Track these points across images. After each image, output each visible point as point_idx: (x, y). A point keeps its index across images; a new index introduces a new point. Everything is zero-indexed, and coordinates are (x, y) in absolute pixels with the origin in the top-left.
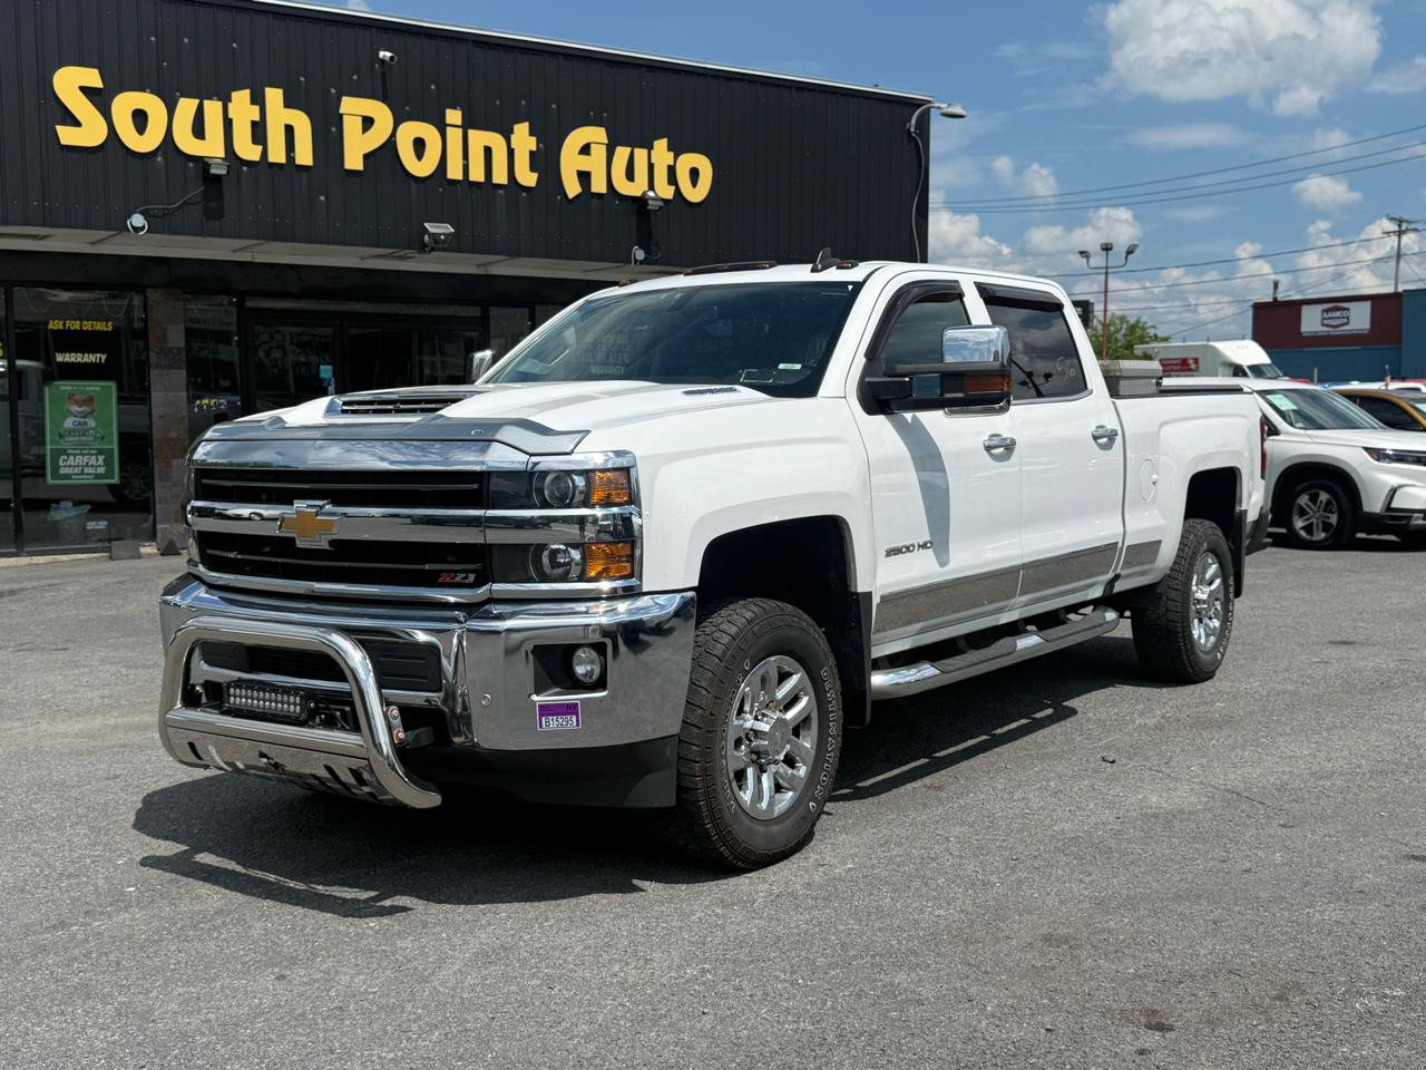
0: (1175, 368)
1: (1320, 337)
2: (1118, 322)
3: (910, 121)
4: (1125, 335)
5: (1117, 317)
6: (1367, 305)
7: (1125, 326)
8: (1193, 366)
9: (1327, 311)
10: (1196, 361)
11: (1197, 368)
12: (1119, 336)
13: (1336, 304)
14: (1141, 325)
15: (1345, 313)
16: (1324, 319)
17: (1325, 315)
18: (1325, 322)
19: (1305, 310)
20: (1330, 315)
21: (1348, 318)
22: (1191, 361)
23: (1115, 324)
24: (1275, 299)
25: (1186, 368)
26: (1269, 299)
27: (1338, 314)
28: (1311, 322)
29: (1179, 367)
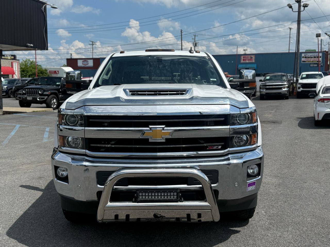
0: (53, 73)
1: (82, 67)
2: (28, 61)
3: (42, 7)
4: (30, 64)
5: (28, 60)
6: (92, 61)
7: (30, 62)
8: (57, 73)
9: (83, 61)
10: (58, 71)
11: (59, 73)
12: (28, 64)
13: (85, 60)
14: (34, 62)
15: (87, 62)
16: (83, 63)
17: (83, 62)
18: (83, 64)
19: (79, 61)
20: (84, 62)
21: (88, 63)
22: (57, 72)
23: (27, 61)
24: (71, 58)
25: (56, 73)
26: (70, 58)
27: (86, 62)
28: (80, 64)
29: (54, 73)
